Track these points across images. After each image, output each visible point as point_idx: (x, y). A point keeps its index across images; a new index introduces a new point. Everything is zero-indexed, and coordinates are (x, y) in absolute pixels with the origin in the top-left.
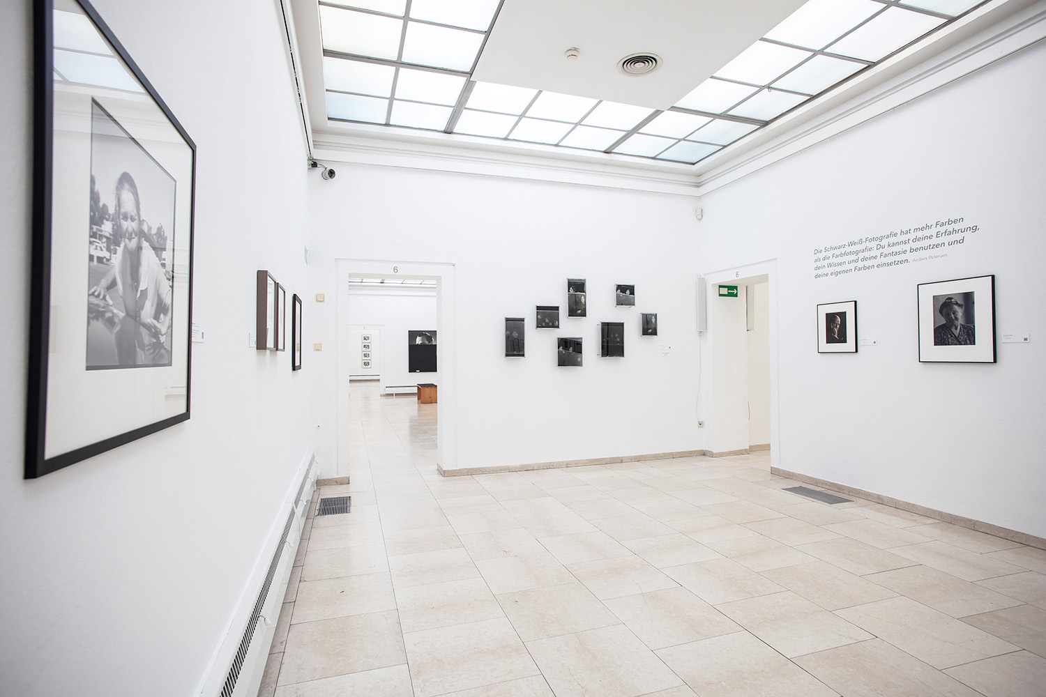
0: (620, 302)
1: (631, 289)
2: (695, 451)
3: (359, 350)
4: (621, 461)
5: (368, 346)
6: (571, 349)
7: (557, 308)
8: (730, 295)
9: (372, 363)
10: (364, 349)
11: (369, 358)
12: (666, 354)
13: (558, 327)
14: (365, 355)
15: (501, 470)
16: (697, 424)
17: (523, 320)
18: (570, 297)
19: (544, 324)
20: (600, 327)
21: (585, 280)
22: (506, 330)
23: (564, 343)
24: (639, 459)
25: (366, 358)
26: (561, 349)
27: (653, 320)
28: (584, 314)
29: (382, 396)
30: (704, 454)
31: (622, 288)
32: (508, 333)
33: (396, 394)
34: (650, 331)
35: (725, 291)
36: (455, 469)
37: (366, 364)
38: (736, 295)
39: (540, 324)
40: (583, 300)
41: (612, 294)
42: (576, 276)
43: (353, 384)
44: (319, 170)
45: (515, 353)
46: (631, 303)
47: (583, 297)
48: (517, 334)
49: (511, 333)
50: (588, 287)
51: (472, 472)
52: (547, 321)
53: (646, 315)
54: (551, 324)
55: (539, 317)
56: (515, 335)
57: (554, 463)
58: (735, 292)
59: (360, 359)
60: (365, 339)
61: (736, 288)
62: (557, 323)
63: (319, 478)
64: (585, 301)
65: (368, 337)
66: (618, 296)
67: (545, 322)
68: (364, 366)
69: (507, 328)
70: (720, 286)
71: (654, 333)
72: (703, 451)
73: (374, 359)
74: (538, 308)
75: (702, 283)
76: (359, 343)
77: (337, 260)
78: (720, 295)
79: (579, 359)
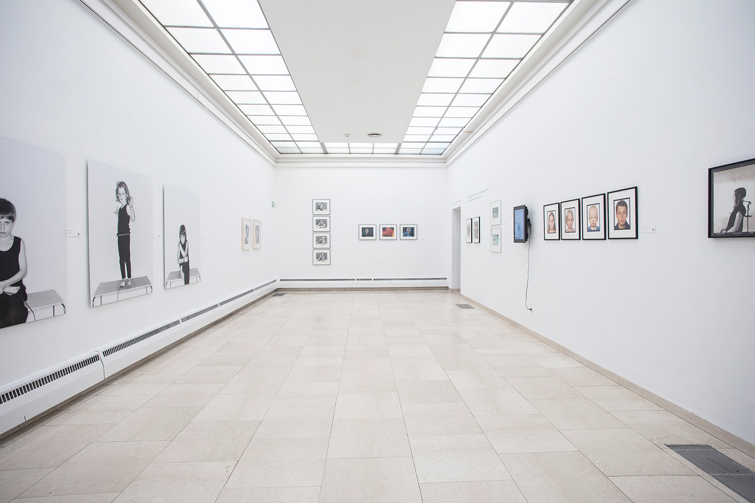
3: (307, 231)
5: (325, 221)
9: (334, 255)
10: (317, 228)
11: (327, 246)
14: (319, 240)
25: (320, 246)
37: (321, 257)
59: (308, 247)
60: (318, 208)
65: (325, 205)
68: (316, 262)
73: (335, 247)
76: (308, 216)
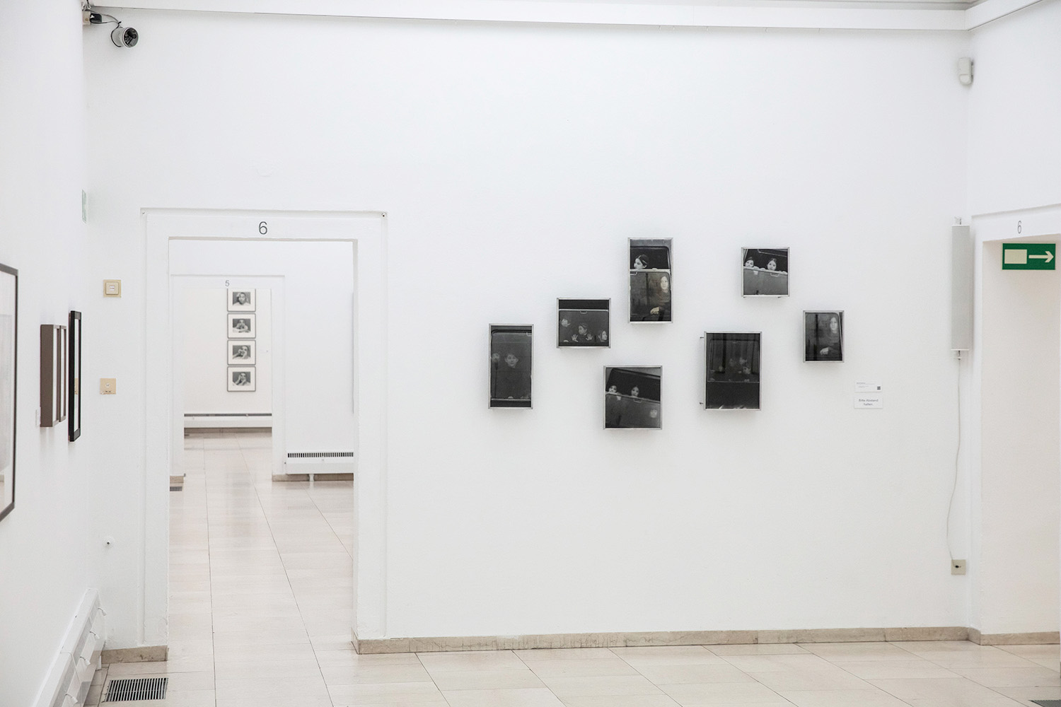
0: (751, 288)
1: (781, 258)
2: (943, 630)
3: (220, 337)
4: (753, 640)
5: (247, 322)
6: (635, 391)
7: (604, 304)
8: (1032, 265)
9: (261, 375)
10: (235, 333)
11: (250, 361)
12: (868, 403)
13: (606, 344)
14: (238, 352)
15: (479, 645)
16: (949, 566)
17: (528, 330)
18: (635, 279)
19: (574, 338)
20: (703, 343)
21: (669, 242)
22: (492, 352)
23: (618, 379)
24: (798, 639)
25: (239, 361)
26: (613, 391)
27: (834, 326)
28: (665, 315)
29: (277, 480)
30: (966, 636)
31: (757, 257)
32: (497, 357)
33: (319, 477)
34: (825, 351)
35: (1020, 257)
36: (381, 637)
37: (241, 378)
38: (1051, 266)
39: (567, 339)
40: (664, 285)
41: (733, 270)
42: (650, 233)
43: (198, 442)
44: (106, 28)
45: (511, 399)
46: (781, 289)
47: (664, 279)
48: (515, 360)
49: (503, 357)
50: (676, 257)
51: (415, 647)
52: (582, 331)
53: (816, 315)
54: (590, 338)
55: (565, 322)
56: (512, 360)
57: (598, 635)
58: (1049, 257)
59: (219, 363)
60: (237, 300)
61: (1051, 248)
62: (604, 337)
63: (109, 647)
64: (670, 287)
65: (247, 296)
66: (747, 275)
67: (578, 333)
68: (233, 387)
69: (494, 348)
70: (1007, 246)
71: (836, 354)
72: (964, 629)
73: (263, 364)
74: (563, 304)
75: (963, 238)
76: (218, 313)
77: (144, 211)
78: (1006, 267)
79: (654, 414)
